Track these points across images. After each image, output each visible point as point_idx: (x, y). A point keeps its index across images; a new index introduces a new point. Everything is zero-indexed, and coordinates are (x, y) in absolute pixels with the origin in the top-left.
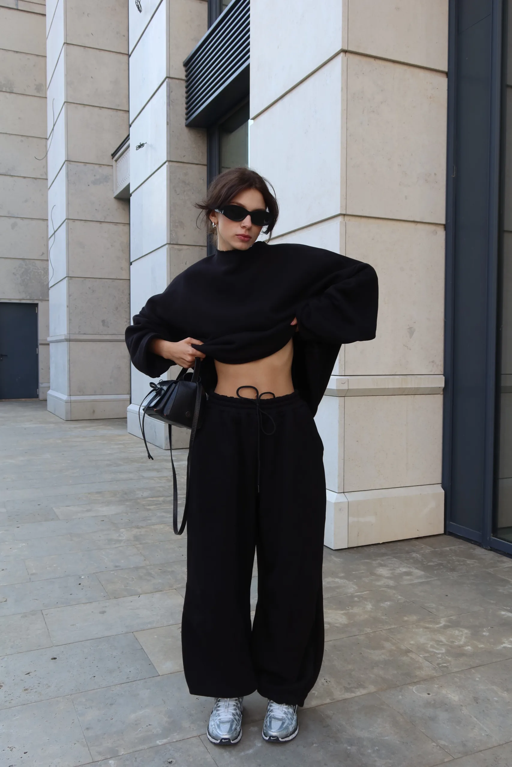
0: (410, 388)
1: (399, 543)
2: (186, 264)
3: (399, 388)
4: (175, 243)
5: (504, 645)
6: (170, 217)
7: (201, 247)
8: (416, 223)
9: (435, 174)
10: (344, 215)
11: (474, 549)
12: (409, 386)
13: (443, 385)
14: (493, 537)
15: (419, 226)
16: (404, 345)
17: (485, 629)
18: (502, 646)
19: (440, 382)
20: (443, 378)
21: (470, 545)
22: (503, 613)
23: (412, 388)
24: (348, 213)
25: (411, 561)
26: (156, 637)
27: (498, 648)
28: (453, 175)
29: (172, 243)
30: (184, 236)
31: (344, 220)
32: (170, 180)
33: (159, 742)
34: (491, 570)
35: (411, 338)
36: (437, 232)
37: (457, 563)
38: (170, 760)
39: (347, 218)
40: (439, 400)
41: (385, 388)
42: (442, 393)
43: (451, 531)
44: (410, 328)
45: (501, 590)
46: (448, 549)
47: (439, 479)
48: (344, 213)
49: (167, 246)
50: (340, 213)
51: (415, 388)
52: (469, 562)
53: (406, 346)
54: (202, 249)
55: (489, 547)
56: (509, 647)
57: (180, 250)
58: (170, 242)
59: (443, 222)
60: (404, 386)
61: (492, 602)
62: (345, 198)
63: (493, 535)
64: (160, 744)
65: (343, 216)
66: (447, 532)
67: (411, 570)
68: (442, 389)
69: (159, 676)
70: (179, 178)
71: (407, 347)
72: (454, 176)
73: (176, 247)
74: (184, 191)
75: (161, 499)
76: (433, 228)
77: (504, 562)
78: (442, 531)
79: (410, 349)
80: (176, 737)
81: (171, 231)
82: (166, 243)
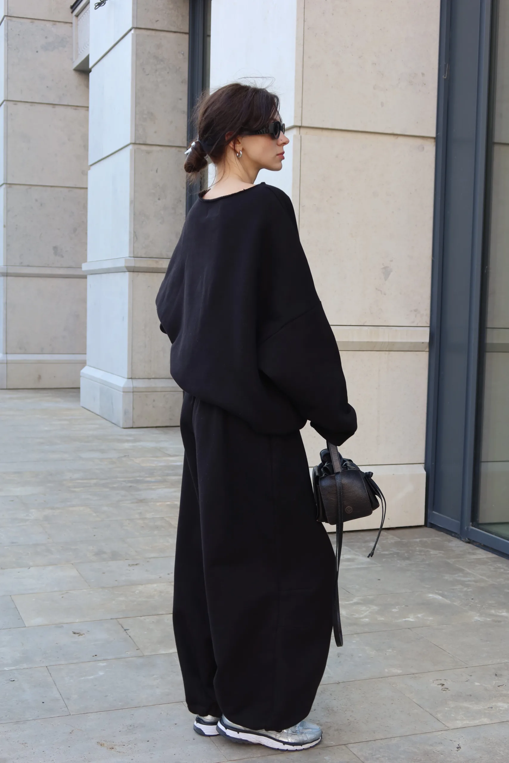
0: (383, 342)
1: (362, 533)
2: (157, 171)
3: (368, 342)
4: (141, 142)
5: (407, 619)
6: (136, 106)
7: (178, 149)
8: (396, 137)
9: (423, 74)
10: (300, 127)
11: (450, 541)
12: (381, 340)
13: (427, 340)
14: (472, 526)
15: (401, 140)
16: (377, 289)
17: (397, 607)
18: (404, 620)
19: (424, 336)
20: (428, 330)
21: (449, 537)
22: (431, 595)
23: (385, 342)
24: (304, 125)
25: (364, 549)
26: (34, 600)
27: (397, 621)
28: (445, 76)
29: (137, 142)
30: (155, 132)
31: (300, 134)
32: (137, 54)
33: (6, 669)
34: (451, 561)
35: (386, 280)
36: (423, 148)
37: (418, 553)
38: (13, 679)
39: (303, 131)
40: (423, 358)
41: (348, 342)
42: (427, 350)
43: (432, 522)
44: (385, 268)
45: (447, 577)
46: (418, 540)
47: (422, 459)
48: (299, 124)
49: (131, 147)
50: (294, 125)
51: (389, 342)
52: (432, 552)
53: (379, 290)
54: (179, 151)
55: (467, 539)
56: (411, 621)
57: (148, 152)
58: (135, 141)
59: (434, 135)
60: (374, 340)
61: (427, 586)
62: (301, 106)
63: (472, 524)
64: (7, 669)
65: (298, 129)
66: (428, 523)
67: (357, 557)
68: (427, 345)
69: (25, 627)
70: (149, 52)
71: (381, 291)
72: (445, 78)
73: (144, 148)
74: (156, 70)
75: (94, 481)
76: (419, 141)
77: (474, 554)
78: (422, 523)
79: (385, 294)
80: (25, 666)
81: (136, 126)
82: (128, 142)
